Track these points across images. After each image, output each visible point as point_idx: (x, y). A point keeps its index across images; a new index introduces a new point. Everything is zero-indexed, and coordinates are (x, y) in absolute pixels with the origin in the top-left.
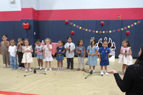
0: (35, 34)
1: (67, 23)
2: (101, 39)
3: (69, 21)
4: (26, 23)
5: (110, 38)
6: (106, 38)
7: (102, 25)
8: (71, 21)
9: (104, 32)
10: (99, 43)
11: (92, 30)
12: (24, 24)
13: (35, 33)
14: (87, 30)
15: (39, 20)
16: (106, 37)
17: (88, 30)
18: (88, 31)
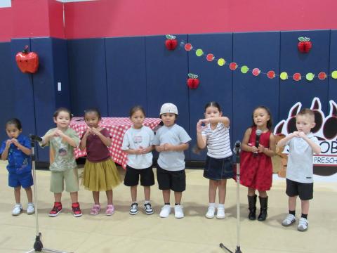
0: (59, 89)
1: (172, 46)
2: (299, 104)
3: (179, 38)
4: (26, 53)
5: (332, 102)
6: (316, 102)
7: (304, 48)
8: (188, 39)
9: (310, 77)
10: (289, 117)
11: (264, 70)
12: (20, 55)
13: (59, 84)
14: (244, 69)
15: (75, 38)
16: (316, 99)
17: (251, 68)
18: (249, 72)
